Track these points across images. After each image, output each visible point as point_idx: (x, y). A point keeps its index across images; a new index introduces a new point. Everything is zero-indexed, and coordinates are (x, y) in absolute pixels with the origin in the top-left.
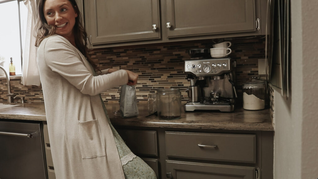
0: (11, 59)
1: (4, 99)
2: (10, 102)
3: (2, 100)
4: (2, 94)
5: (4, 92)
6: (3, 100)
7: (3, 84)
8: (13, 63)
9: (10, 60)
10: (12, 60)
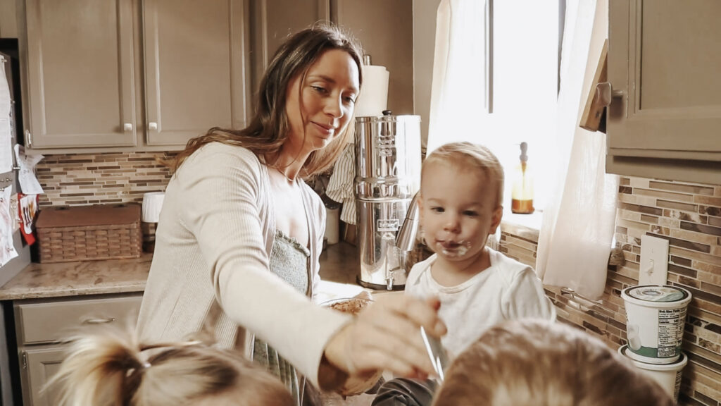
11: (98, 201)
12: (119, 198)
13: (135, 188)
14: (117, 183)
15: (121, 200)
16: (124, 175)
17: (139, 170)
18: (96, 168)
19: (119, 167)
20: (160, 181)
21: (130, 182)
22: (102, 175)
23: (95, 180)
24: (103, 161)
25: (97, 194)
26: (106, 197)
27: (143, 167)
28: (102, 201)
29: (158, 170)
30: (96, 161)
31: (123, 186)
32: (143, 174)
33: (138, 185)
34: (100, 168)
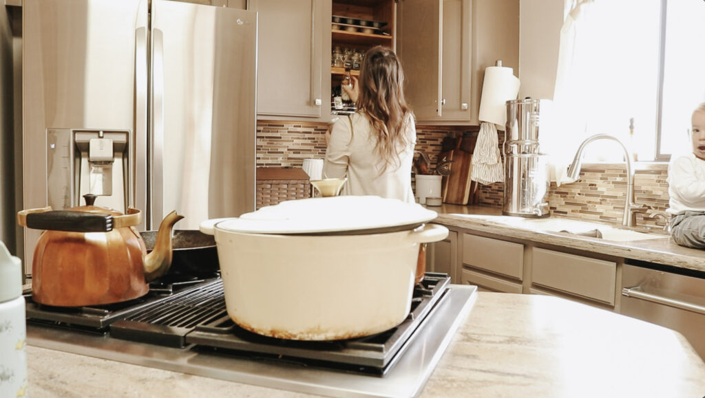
0: (632, 121)
1: (604, 215)
2: (629, 225)
3: (599, 216)
4: (601, 203)
5: (608, 199)
6: (601, 217)
7: (607, 179)
8: (634, 130)
9: (630, 124)
10: (634, 124)
11: (263, 165)
12: (279, 163)
13: (292, 155)
14: (279, 151)
15: (280, 164)
16: (285, 144)
17: (295, 141)
18: (263, 137)
19: (281, 138)
20: (310, 150)
21: (288, 150)
22: (268, 143)
23: (262, 146)
24: (269, 132)
25: (263, 158)
26: (270, 161)
27: (299, 138)
28: (266, 164)
29: (309, 141)
30: (263, 131)
31: (283, 153)
32: (298, 144)
33: (294, 153)
34: (267, 137)
